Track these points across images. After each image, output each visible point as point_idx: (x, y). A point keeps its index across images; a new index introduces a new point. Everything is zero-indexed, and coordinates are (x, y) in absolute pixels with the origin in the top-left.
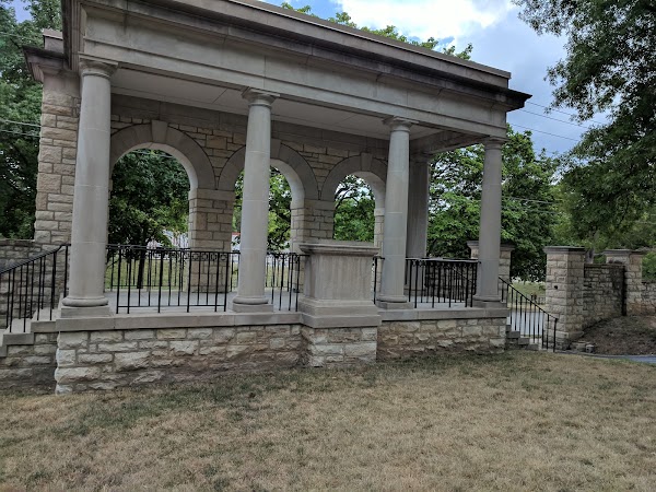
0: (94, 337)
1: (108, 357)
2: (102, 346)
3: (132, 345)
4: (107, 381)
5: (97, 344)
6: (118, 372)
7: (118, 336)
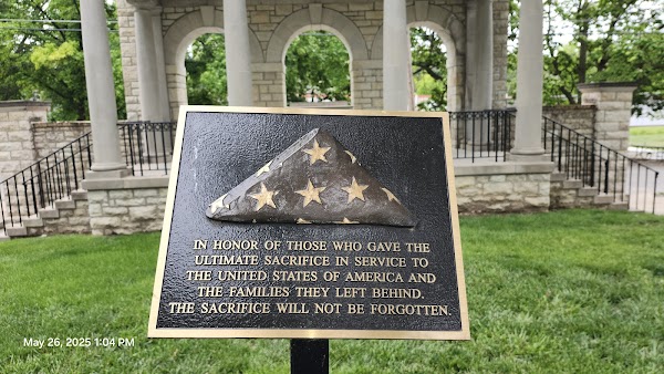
0: (112, 194)
1: (125, 210)
2: (119, 202)
3: (141, 201)
4: (126, 228)
5: (115, 199)
6: (133, 222)
7: (130, 193)
